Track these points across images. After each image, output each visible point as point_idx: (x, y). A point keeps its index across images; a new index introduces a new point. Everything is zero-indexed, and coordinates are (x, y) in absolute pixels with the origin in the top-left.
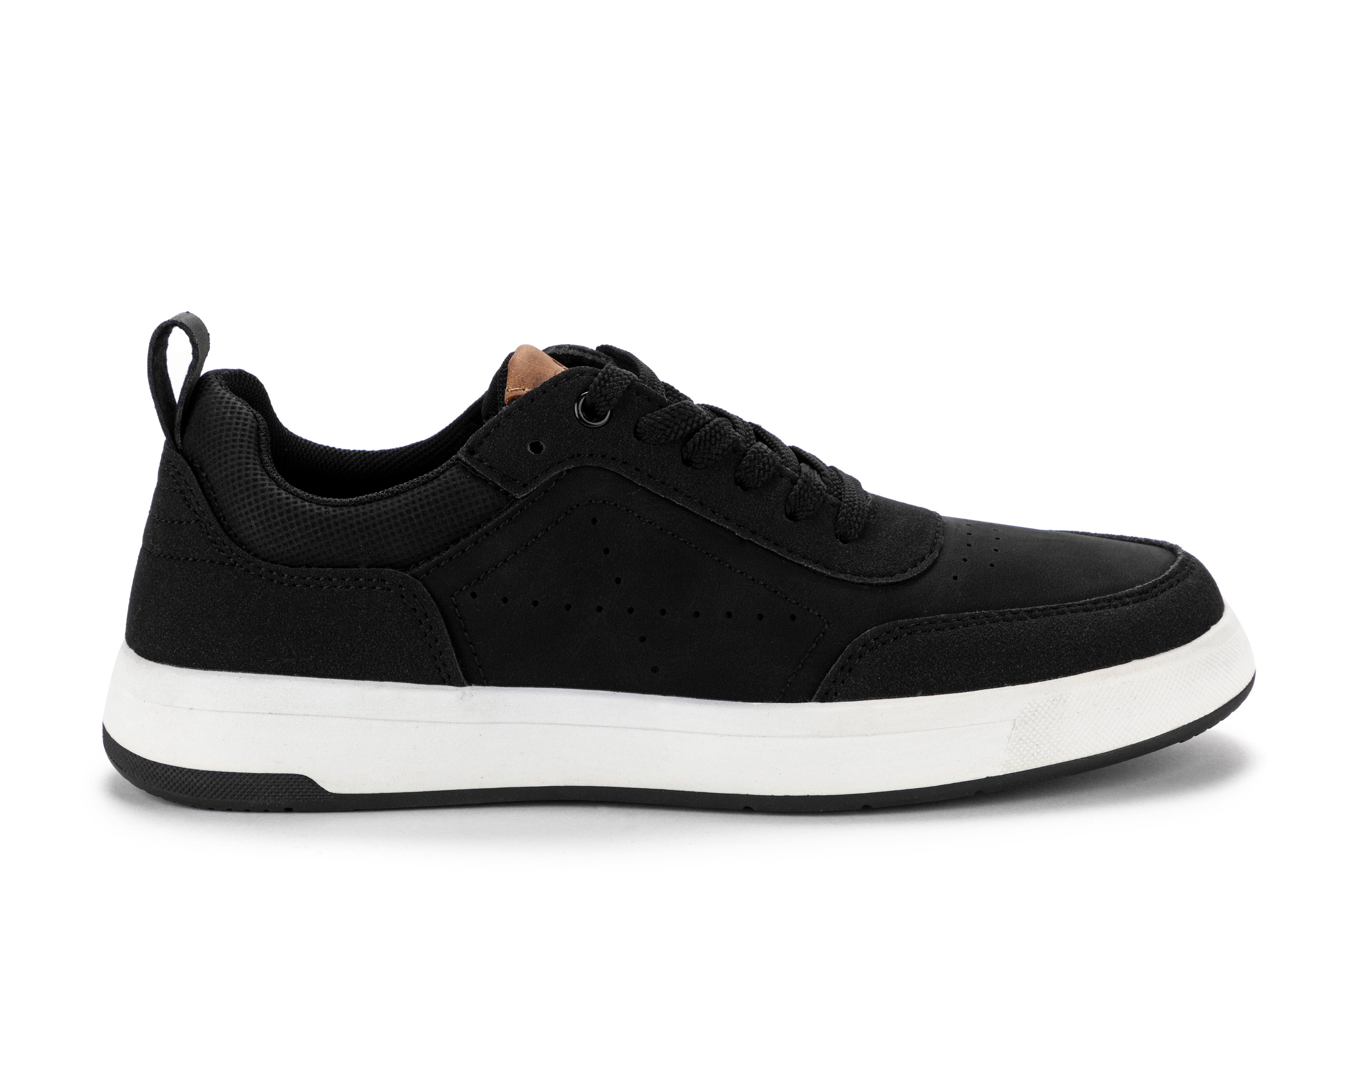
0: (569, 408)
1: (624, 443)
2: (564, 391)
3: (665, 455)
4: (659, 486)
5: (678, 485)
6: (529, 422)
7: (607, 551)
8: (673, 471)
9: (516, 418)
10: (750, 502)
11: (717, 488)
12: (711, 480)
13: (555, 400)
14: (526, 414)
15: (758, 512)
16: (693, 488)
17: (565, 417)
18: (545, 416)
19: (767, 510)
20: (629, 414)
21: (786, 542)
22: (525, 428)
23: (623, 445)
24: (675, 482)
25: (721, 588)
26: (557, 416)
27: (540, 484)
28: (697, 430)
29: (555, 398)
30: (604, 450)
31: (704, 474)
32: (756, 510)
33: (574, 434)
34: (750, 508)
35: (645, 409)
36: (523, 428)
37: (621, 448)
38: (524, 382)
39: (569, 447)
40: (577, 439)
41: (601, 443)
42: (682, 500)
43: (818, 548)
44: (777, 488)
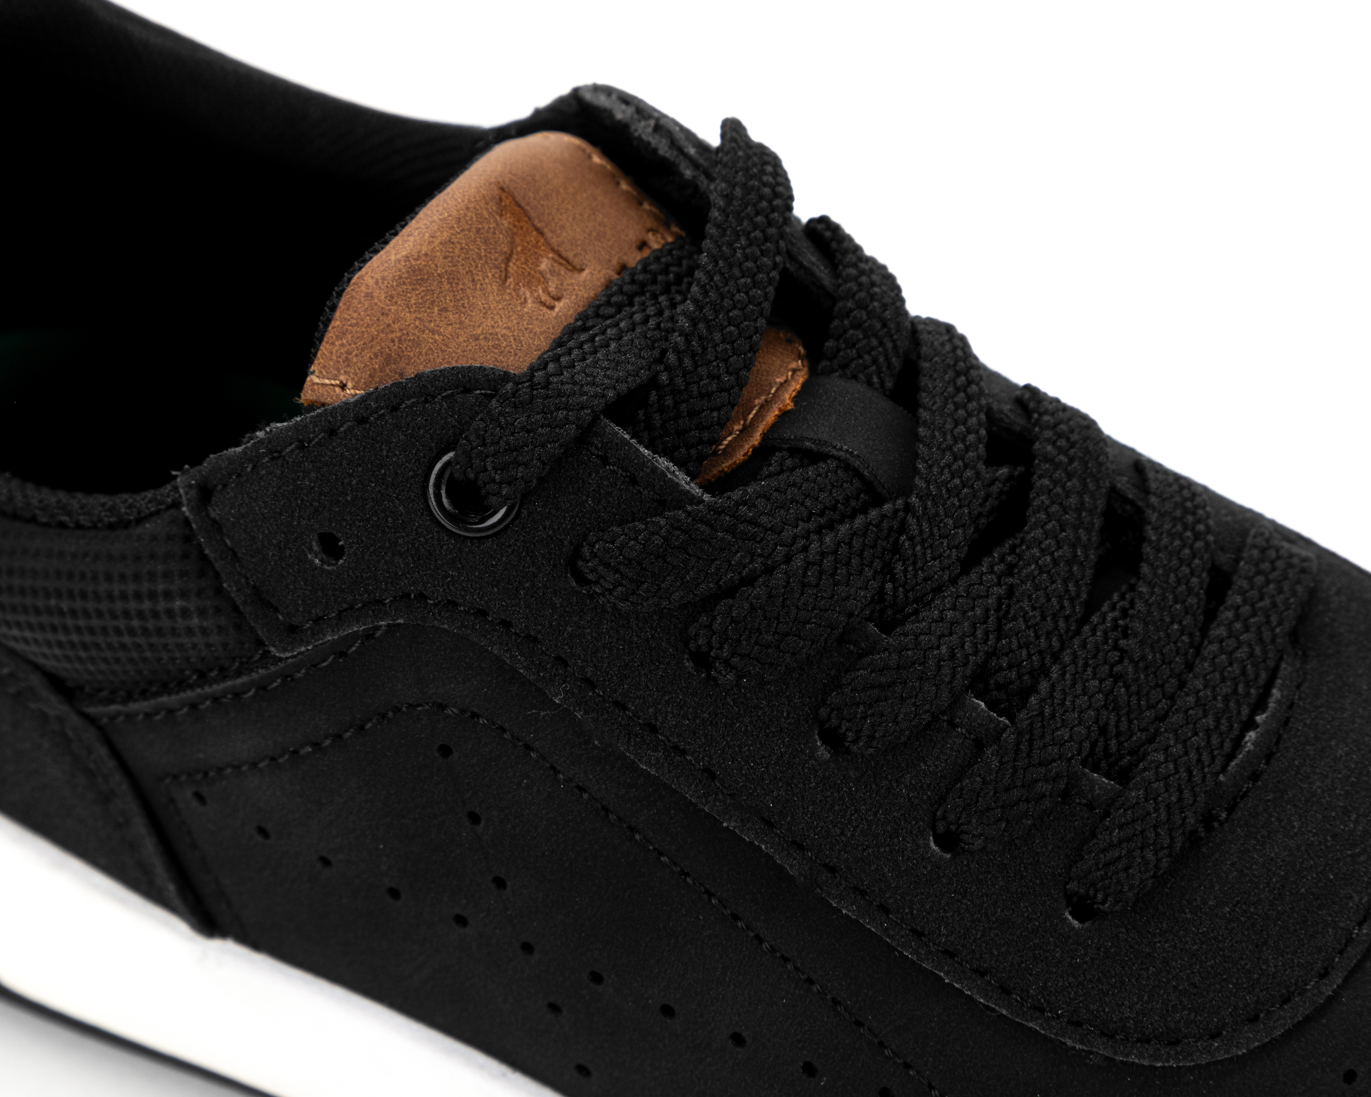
0: (412, 477)
1: (535, 592)
2: (407, 429)
3: (639, 637)
4: (605, 716)
5: (656, 719)
6: (313, 488)
7: (474, 818)
8: (651, 681)
9: (288, 468)
10: (838, 792)
11: (761, 742)
12: (747, 720)
13: (381, 450)
14: (311, 467)
15: (855, 824)
16: (694, 733)
17: (397, 498)
18: (350, 484)
19: (879, 820)
20: (565, 518)
21: (912, 913)
22: (302, 500)
23: (532, 597)
24: (651, 710)
25: (727, 979)
26: (379, 492)
27: (321, 642)
28: (730, 592)
29: (382, 443)
30: (481, 599)
31: (734, 699)
32: (852, 815)
33: (413, 545)
34: (837, 807)
35: (613, 507)
36: (296, 498)
37: (525, 602)
38: (348, 366)
39: (396, 574)
40: (419, 559)
41: (476, 583)
42: (657, 760)
43: (997, 935)
44: (925, 763)
